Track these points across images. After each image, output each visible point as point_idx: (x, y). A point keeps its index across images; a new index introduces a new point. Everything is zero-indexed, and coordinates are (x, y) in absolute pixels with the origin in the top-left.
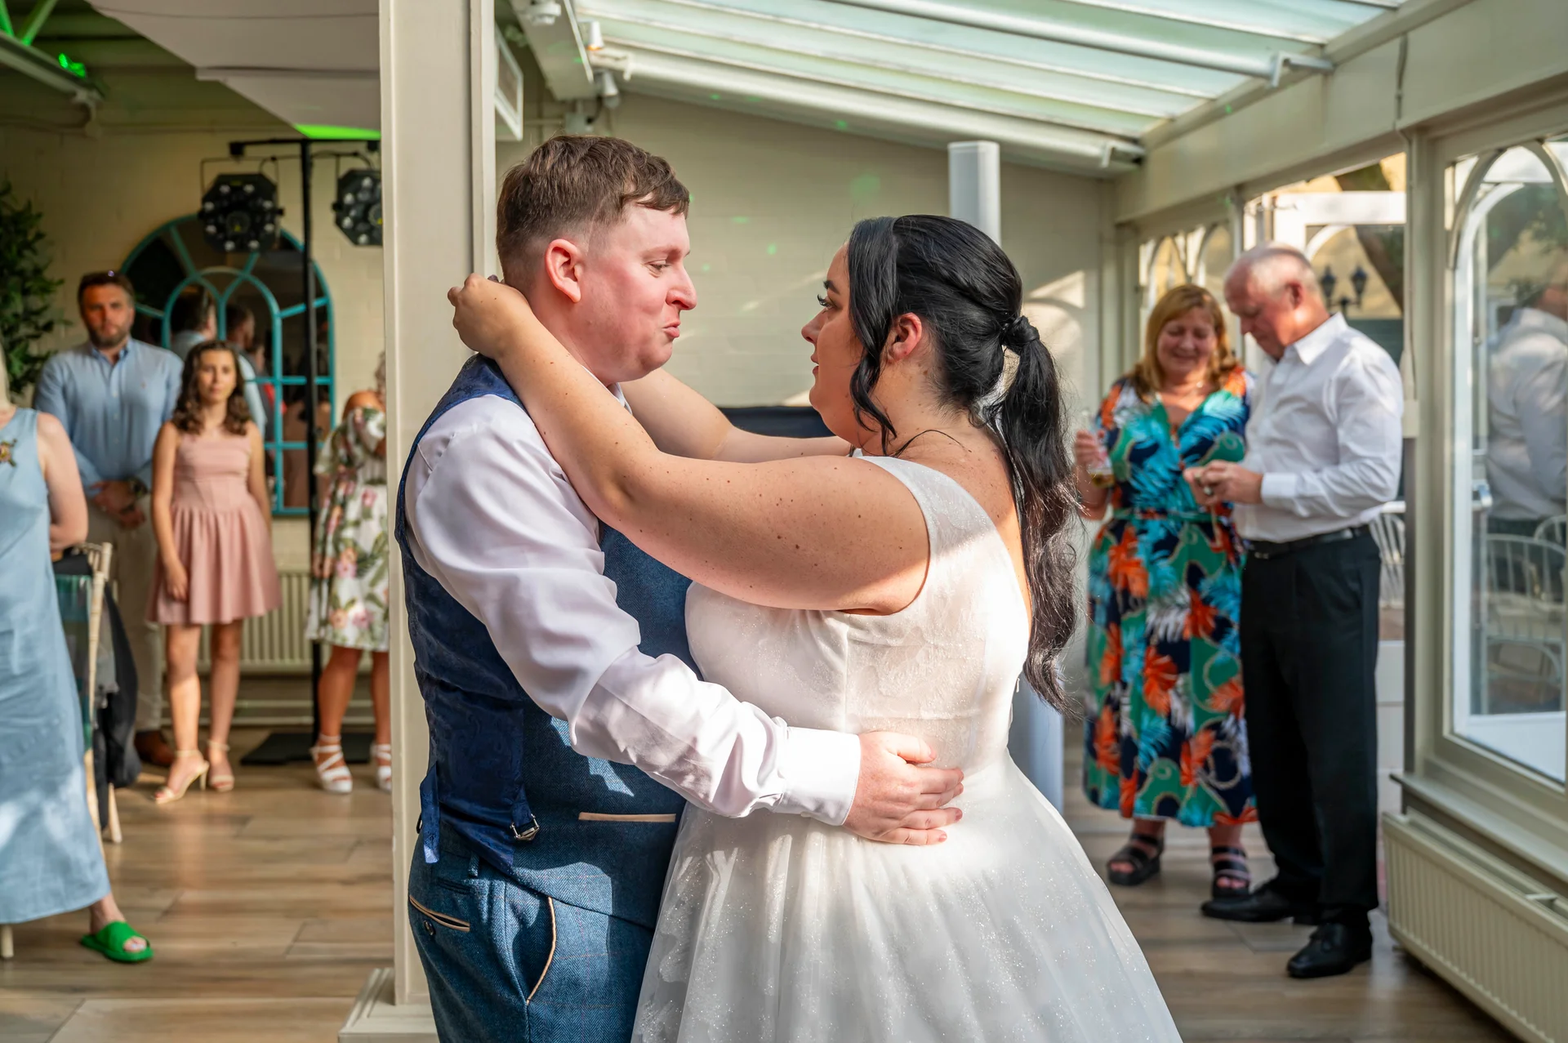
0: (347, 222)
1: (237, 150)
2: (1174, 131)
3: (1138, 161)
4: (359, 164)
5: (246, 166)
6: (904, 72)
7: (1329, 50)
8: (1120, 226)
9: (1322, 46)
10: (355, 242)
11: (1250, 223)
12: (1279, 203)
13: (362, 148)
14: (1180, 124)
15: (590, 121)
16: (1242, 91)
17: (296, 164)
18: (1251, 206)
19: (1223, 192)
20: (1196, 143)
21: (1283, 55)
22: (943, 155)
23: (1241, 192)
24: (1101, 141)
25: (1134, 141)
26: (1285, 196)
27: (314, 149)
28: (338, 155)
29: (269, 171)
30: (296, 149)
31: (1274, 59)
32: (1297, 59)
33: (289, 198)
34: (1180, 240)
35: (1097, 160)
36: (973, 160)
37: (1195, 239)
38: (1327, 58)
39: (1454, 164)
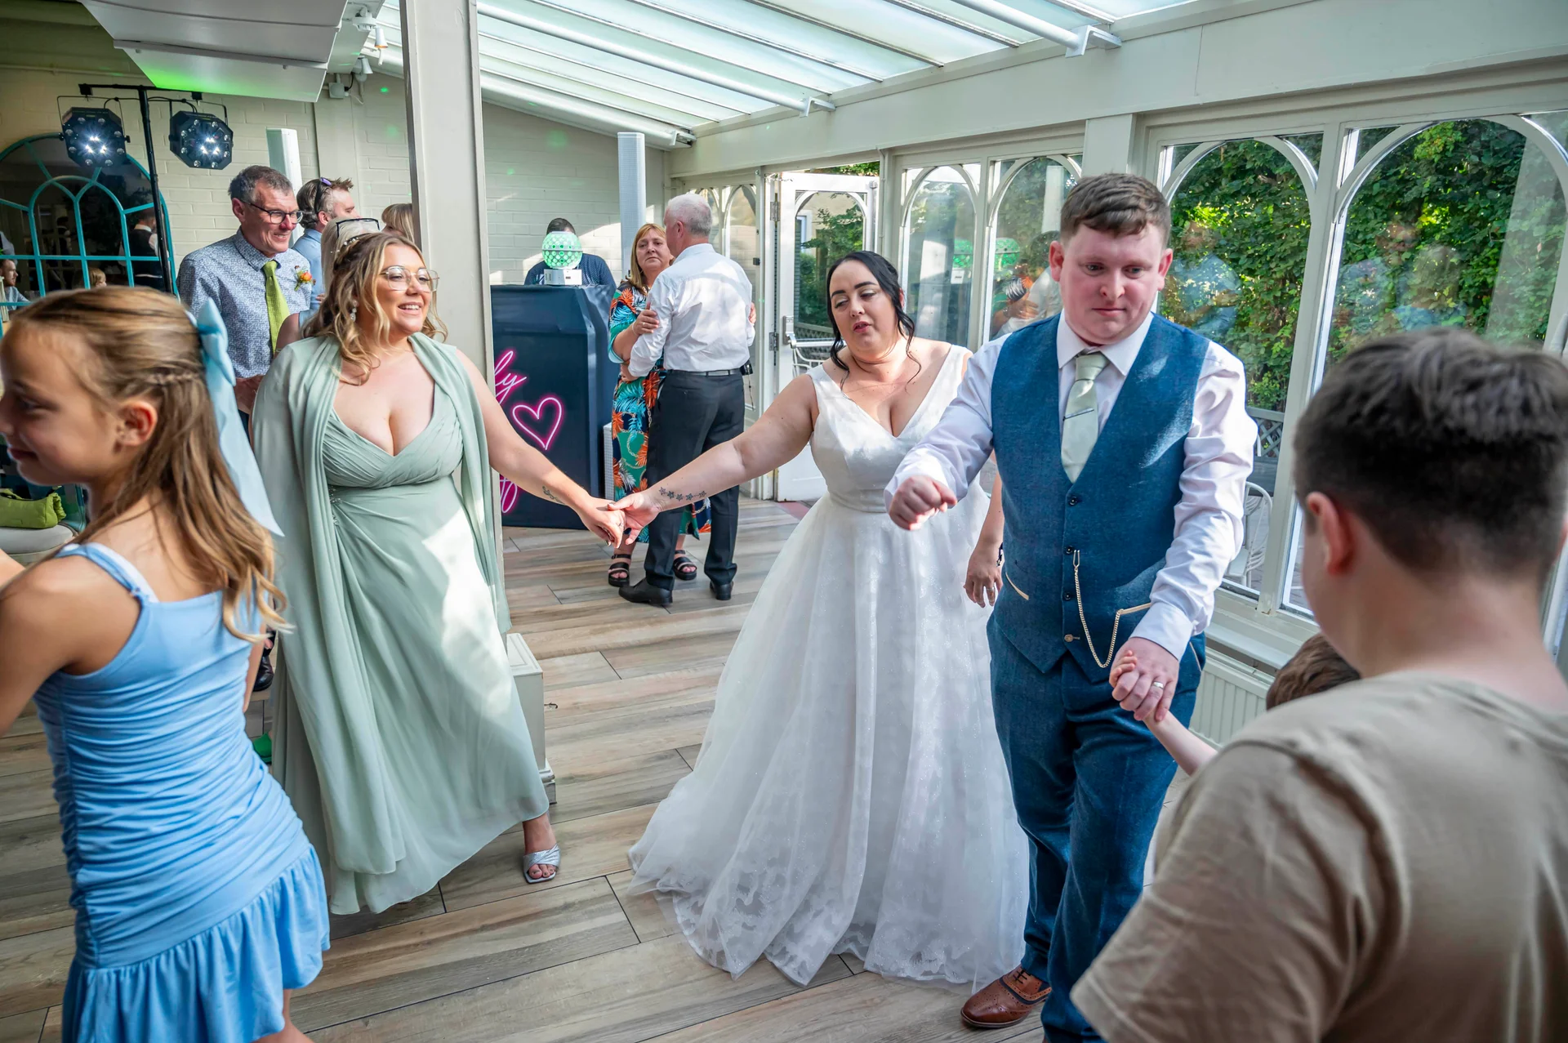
0: (183, 150)
1: (86, 90)
2: (717, 129)
3: (690, 143)
4: (187, 108)
5: (95, 103)
6: (568, 79)
7: (833, 98)
8: (674, 179)
9: (829, 95)
10: (191, 165)
11: (768, 187)
12: (783, 177)
13: (189, 97)
14: (721, 125)
15: (346, 89)
16: (774, 112)
17: (138, 104)
18: (769, 178)
19: (755, 168)
20: (730, 136)
21: (811, 99)
22: (615, 140)
23: (763, 170)
24: (671, 129)
25: (689, 131)
26: (786, 175)
27: (149, 94)
28: (171, 101)
29: (113, 107)
30: (135, 94)
31: (804, 100)
32: (818, 102)
33: (132, 127)
34: (715, 191)
35: (669, 141)
36: (633, 143)
37: (727, 192)
38: (831, 102)
39: (906, 170)
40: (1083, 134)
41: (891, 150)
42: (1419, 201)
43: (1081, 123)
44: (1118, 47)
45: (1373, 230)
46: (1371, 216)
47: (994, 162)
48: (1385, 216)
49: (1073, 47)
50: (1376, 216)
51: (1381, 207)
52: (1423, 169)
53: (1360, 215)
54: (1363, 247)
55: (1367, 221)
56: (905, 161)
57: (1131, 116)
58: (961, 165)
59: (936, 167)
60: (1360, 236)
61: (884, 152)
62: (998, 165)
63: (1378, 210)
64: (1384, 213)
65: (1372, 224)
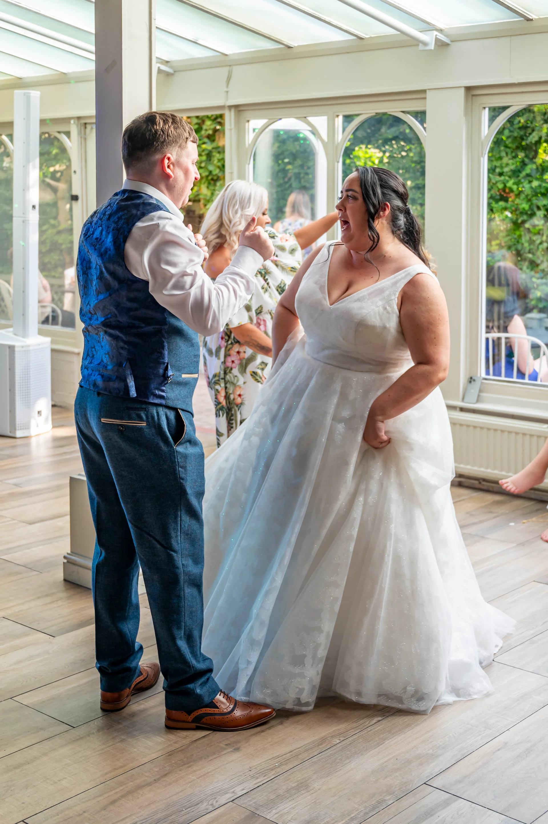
9: (170, 63)
38: (171, 67)
39: (248, 121)
40: (425, 98)
41: (236, 107)
42: (538, 143)
43: (424, 91)
44: (448, 45)
45: (507, 165)
46: (503, 154)
47: (338, 116)
48: (514, 154)
49: (425, 44)
50: (507, 154)
51: (509, 148)
52: (539, 118)
53: (494, 154)
54: (502, 178)
55: (501, 158)
56: (247, 115)
57: (463, 89)
58: (305, 117)
59: (280, 119)
60: (498, 170)
61: (230, 107)
62: (341, 118)
63: (508, 150)
64: (512, 152)
65: (505, 160)
